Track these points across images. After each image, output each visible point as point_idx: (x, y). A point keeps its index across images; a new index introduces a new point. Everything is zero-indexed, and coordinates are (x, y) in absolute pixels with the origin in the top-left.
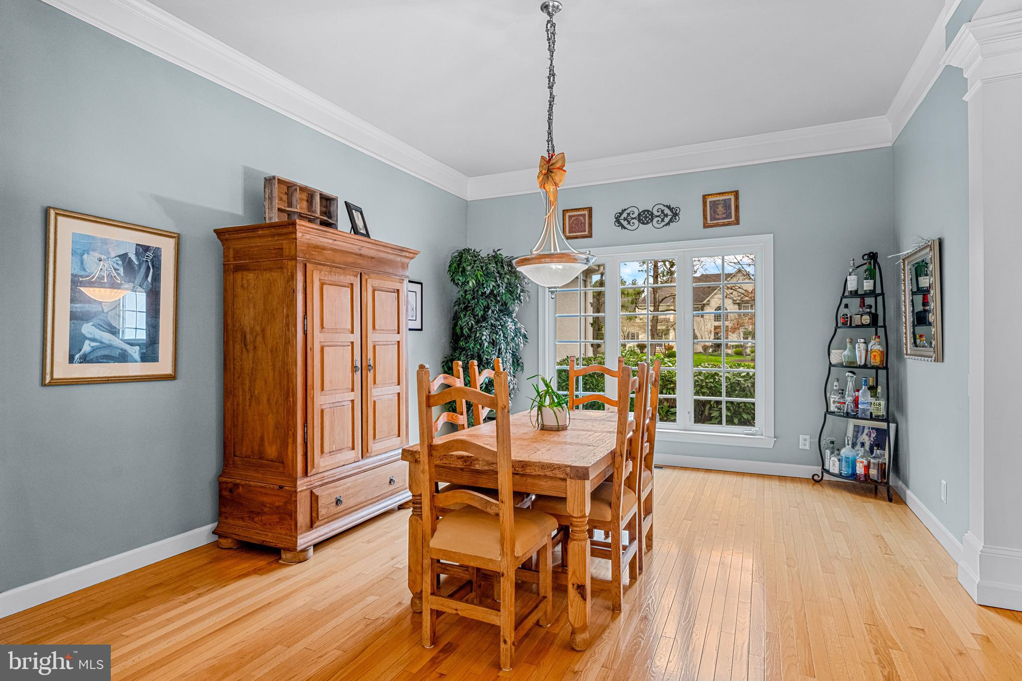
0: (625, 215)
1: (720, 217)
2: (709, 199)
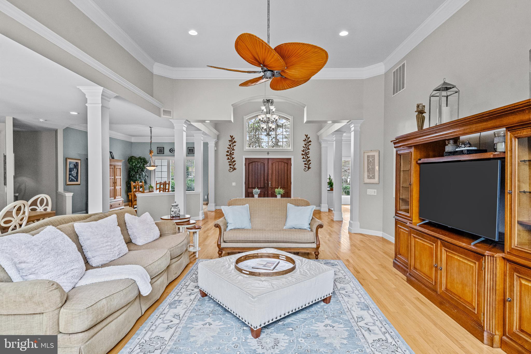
0: (171, 150)
2: (189, 148)
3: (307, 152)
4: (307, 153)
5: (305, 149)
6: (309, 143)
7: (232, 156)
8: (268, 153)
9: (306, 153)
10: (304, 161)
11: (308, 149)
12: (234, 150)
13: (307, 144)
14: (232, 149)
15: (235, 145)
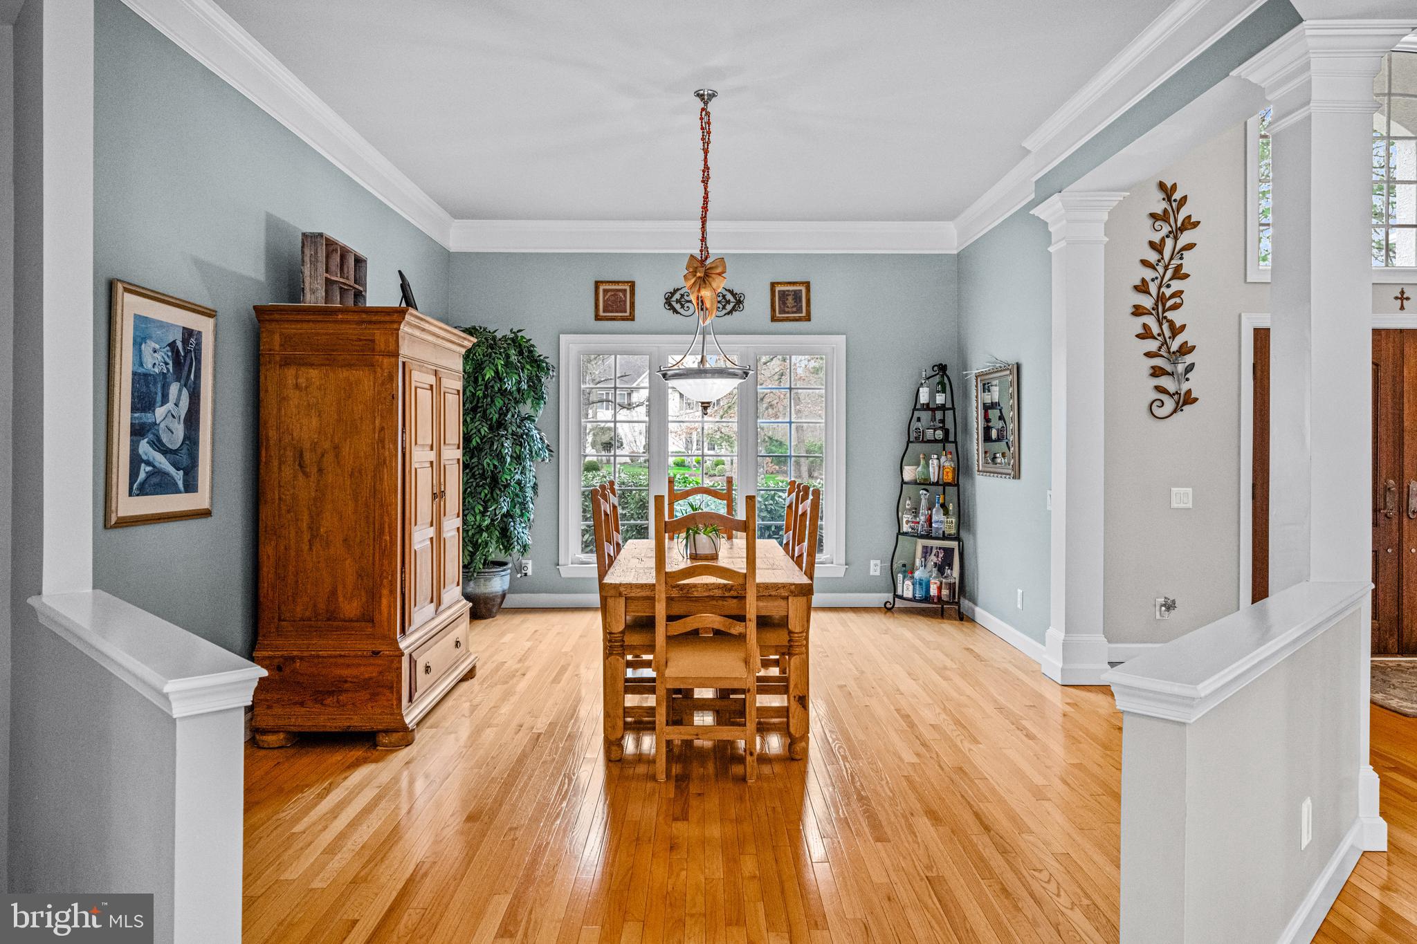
0: (677, 296)
1: (790, 310)
2: (778, 288)
7: (1169, 315)
12: (1186, 276)
14: (1169, 273)
15: (1190, 247)
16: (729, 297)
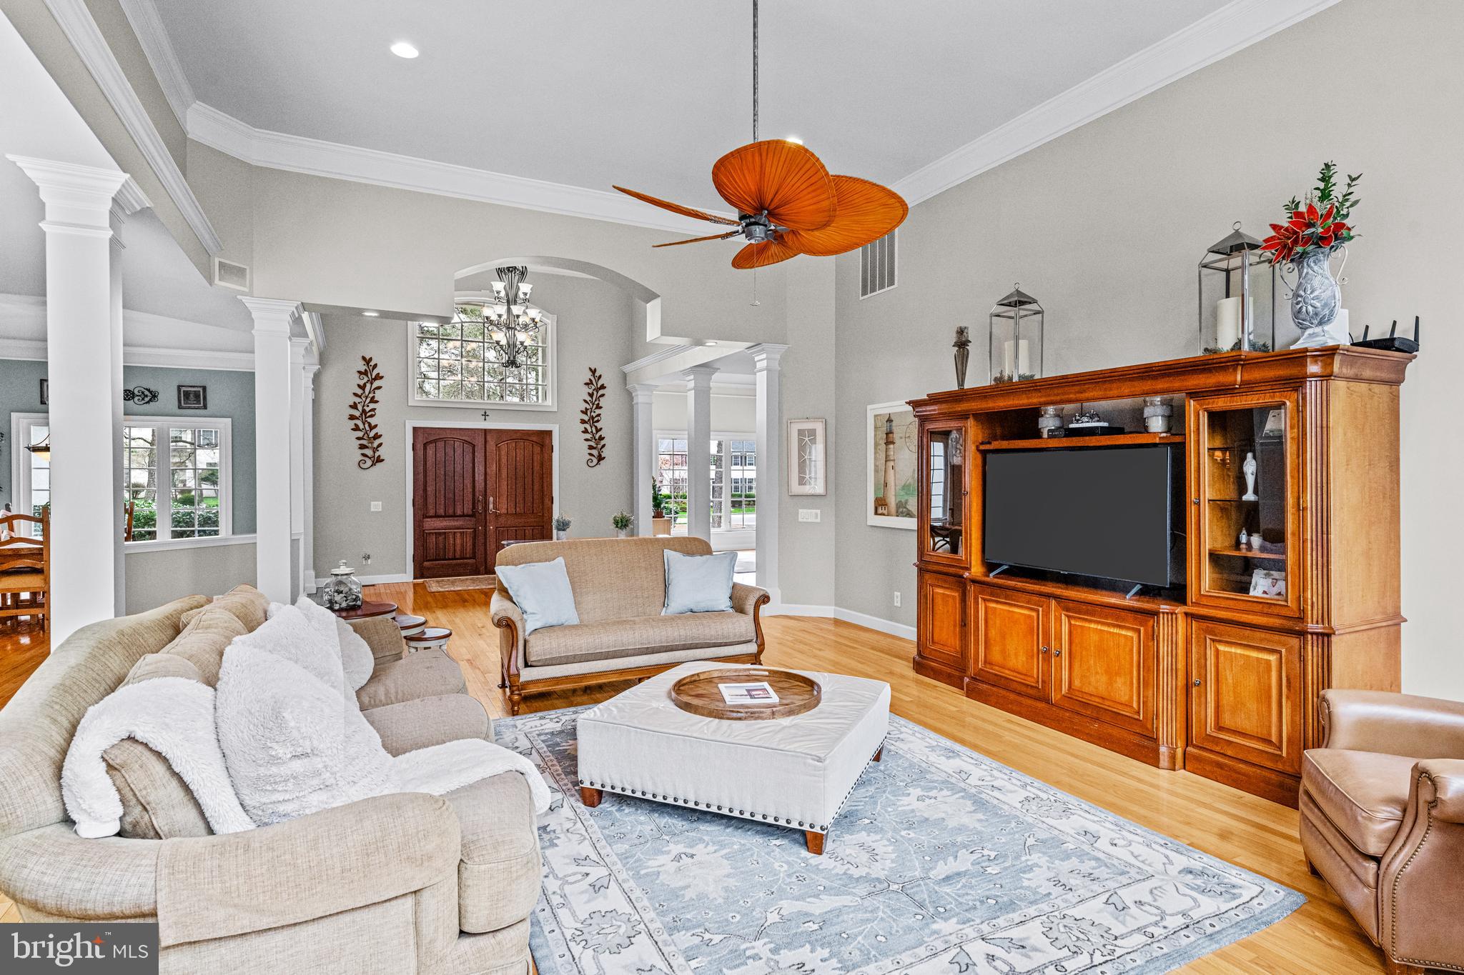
1: (192, 402)
2: (183, 389)
3: (594, 415)
4: (596, 419)
5: (588, 407)
6: (601, 392)
7: (369, 420)
8: (485, 415)
9: (593, 418)
10: (586, 440)
11: (599, 407)
12: (377, 402)
13: (595, 393)
14: (368, 400)
15: (379, 388)
16: (147, 393)
